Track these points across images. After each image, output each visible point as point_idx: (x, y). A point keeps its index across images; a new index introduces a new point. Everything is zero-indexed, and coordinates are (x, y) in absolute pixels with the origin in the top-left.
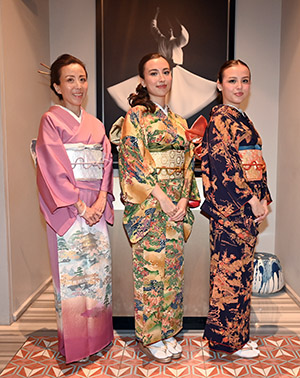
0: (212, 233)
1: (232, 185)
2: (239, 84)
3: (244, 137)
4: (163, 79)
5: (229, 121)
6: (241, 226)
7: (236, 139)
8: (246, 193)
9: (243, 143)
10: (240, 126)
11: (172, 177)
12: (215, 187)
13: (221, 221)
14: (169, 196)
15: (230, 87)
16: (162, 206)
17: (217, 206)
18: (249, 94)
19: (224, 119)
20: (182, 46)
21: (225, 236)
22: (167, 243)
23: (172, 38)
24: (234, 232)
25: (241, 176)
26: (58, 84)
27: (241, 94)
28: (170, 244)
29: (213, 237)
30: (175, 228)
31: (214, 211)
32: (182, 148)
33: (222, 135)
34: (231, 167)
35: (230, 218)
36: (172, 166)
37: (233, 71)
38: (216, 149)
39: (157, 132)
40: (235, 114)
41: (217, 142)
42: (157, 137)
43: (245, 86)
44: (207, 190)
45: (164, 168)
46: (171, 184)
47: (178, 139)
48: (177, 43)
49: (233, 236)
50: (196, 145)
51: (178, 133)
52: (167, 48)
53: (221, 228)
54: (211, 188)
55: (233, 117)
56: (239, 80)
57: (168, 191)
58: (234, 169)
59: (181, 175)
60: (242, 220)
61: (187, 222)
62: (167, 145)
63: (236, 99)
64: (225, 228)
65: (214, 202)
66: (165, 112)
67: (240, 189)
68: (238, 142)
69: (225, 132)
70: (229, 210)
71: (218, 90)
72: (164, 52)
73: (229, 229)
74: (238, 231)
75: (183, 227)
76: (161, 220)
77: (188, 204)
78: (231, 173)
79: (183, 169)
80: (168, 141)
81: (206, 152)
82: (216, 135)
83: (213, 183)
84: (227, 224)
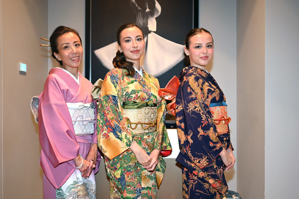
0: (185, 182)
1: (207, 139)
2: (204, 49)
3: (214, 95)
4: (136, 46)
5: (201, 81)
6: (214, 177)
7: (208, 97)
8: (218, 145)
9: (214, 101)
10: (210, 86)
11: (147, 131)
12: (191, 141)
13: (195, 172)
14: (144, 148)
15: (197, 52)
16: (138, 157)
17: (192, 158)
18: (212, 58)
19: (197, 79)
20: (156, 16)
21: (199, 186)
22: (142, 191)
23: (148, 10)
24: (208, 182)
25: (215, 130)
26: (57, 52)
27: (206, 57)
28: (145, 191)
29: (188, 186)
30: (149, 176)
31: (189, 163)
32: (155, 105)
33: (196, 94)
34: (206, 123)
35: (205, 169)
36: (147, 121)
37: (198, 38)
38: (191, 106)
39: (134, 92)
40: (204, 75)
41: (193, 100)
42: (134, 96)
43: (210, 50)
44: (182, 143)
45: (140, 123)
46: (145, 137)
47: (152, 98)
48: (152, 14)
49: (206, 186)
50: (168, 102)
51: (152, 92)
52: (143, 18)
53: (196, 178)
54: (187, 142)
55: (203, 77)
56: (204, 45)
57: (143, 144)
58: (209, 124)
59: (154, 129)
60: (215, 170)
61: (158, 170)
62: (142, 103)
63: (203, 62)
64: (199, 178)
65: (190, 154)
66: (140, 73)
67: (214, 143)
68: (209, 100)
69: (198, 90)
70: (204, 162)
71: (185, 54)
72: (140, 21)
73: (203, 179)
74: (211, 181)
75: (155, 175)
76: (137, 171)
77: (160, 154)
78: (206, 128)
79: (156, 124)
80: (143, 99)
81: (180, 108)
82: (191, 94)
83: (189, 137)
84: (201, 174)
